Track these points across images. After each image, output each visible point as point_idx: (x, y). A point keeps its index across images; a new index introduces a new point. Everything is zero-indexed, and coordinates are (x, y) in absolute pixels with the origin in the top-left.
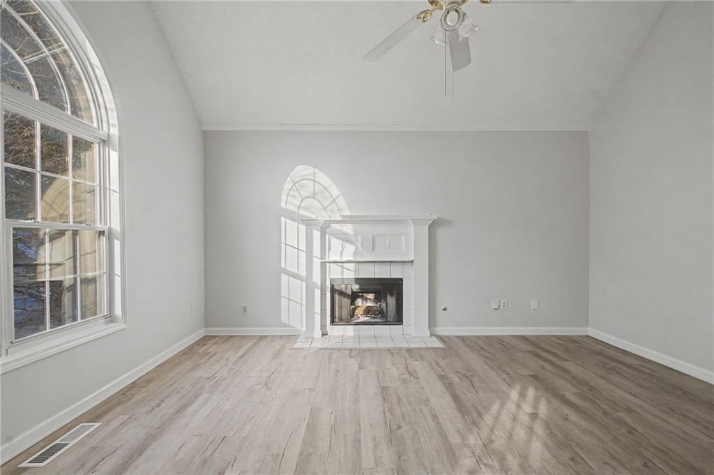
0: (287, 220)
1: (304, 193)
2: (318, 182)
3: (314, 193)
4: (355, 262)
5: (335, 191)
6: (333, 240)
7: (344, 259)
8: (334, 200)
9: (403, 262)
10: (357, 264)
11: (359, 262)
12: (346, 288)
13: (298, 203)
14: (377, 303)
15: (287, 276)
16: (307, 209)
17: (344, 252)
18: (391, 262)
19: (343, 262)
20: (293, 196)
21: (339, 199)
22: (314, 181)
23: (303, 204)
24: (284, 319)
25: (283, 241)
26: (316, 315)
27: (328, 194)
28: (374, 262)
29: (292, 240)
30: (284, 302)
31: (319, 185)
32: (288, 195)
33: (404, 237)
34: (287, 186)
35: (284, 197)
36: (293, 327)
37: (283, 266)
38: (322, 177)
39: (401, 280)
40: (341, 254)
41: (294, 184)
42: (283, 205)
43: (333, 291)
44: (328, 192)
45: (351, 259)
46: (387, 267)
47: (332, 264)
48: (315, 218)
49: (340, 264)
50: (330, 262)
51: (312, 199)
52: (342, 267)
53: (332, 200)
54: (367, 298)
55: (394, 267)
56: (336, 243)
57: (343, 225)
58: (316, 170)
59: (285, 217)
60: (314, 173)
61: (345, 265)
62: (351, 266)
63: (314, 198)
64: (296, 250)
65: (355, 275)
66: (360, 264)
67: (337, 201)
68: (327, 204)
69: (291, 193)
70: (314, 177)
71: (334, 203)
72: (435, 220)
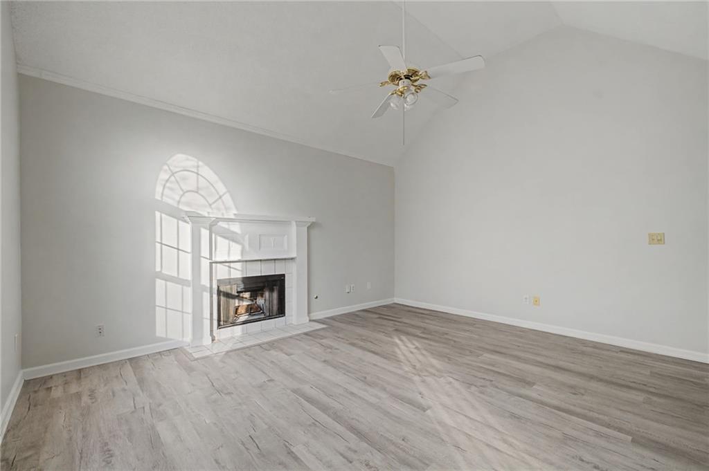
0: (163, 215)
1: (185, 188)
2: (201, 176)
3: (198, 188)
4: (243, 261)
5: (221, 188)
6: (219, 239)
7: (232, 259)
8: (220, 197)
9: (285, 259)
10: (245, 263)
11: (246, 261)
12: (231, 289)
13: (177, 198)
14: (252, 301)
15: (163, 282)
16: (188, 204)
17: (231, 252)
18: (275, 260)
19: (230, 262)
20: (171, 189)
21: (225, 196)
22: (198, 174)
23: (183, 199)
24: (160, 332)
25: (158, 239)
26: (205, 320)
27: (214, 190)
28: (261, 260)
29: (170, 239)
30: (159, 313)
31: (203, 179)
32: (164, 186)
33: (286, 236)
34: (164, 176)
35: (159, 189)
36: (171, 339)
37: (158, 269)
38: (206, 171)
39: (284, 275)
40: (229, 253)
41: (173, 174)
42: (158, 197)
43: (219, 292)
44: (214, 188)
45: (239, 258)
46: (272, 265)
47: (218, 265)
48: (207, 215)
49: (227, 264)
50: (216, 262)
51: (196, 194)
52: (230, 267)
53: (218, 197)
54: (243, 297)
55: (278, 264)
56: (222, 243)
57: (230, 223)
58: (200, 163)
59: (161, 212)
60: (198, 167)
61: (232, 265)
62: (238, 266)
63: (197, 192)
64: (176, 250)
65: (242, 274)
66: (248, 263)
67: (223, 198)
68: (213, 201)
69: (168, 185)
70: (198, 170)
71: (220, 200)
72: (313, 222)
